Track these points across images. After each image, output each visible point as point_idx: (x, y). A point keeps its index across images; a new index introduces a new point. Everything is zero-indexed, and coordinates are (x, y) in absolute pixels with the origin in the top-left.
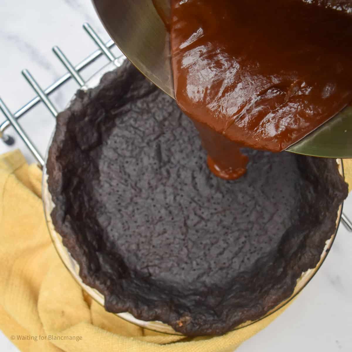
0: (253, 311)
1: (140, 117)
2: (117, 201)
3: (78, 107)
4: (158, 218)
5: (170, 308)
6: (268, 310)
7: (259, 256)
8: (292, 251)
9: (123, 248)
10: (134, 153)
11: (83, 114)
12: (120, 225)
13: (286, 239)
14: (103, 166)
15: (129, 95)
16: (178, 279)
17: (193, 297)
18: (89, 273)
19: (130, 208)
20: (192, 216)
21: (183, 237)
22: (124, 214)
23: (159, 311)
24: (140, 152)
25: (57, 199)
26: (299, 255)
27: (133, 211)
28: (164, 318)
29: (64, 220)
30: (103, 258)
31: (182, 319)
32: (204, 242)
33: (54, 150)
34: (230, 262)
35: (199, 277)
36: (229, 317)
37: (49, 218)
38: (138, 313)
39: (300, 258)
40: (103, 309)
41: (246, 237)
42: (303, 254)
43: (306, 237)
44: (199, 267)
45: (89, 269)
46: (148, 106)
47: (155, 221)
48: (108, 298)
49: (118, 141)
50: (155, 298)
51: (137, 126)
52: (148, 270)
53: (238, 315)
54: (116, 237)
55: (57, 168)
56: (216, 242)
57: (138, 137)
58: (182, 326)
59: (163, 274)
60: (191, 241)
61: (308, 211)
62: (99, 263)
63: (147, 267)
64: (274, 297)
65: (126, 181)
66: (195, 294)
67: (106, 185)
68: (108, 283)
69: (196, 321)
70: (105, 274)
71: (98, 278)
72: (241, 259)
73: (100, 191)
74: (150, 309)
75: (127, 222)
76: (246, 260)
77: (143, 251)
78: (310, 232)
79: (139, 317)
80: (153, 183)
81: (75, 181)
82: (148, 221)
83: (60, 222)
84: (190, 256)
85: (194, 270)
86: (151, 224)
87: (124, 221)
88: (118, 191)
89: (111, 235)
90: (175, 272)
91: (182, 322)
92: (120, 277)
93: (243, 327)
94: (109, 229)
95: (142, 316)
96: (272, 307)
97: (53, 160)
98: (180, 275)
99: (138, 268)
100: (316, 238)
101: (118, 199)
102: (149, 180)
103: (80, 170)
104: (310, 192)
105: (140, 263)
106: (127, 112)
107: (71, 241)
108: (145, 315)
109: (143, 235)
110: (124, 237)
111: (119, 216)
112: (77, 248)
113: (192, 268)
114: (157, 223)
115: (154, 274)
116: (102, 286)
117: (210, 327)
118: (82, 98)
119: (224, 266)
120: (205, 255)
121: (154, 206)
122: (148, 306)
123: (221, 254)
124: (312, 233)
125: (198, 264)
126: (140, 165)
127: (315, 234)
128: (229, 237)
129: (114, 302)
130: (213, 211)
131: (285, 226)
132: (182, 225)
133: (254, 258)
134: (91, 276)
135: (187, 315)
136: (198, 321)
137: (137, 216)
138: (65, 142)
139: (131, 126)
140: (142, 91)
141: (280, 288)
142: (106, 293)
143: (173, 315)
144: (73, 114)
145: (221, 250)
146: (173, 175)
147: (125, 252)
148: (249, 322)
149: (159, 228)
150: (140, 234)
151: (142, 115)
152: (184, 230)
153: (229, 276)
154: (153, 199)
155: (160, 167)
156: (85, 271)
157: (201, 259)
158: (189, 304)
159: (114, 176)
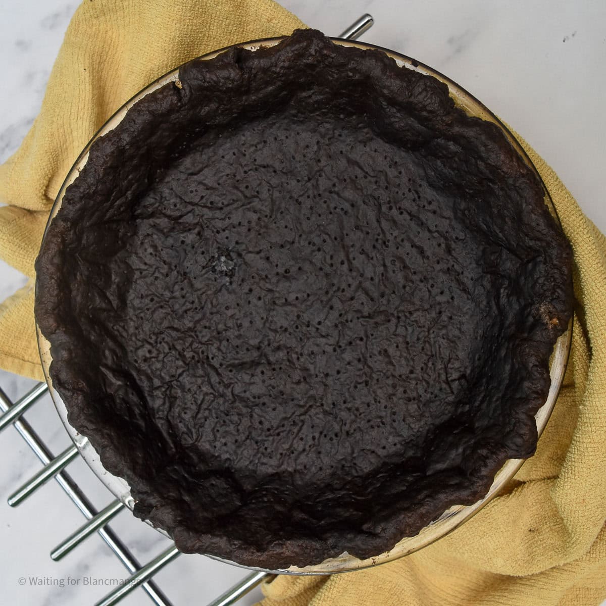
0: (528, 194)
1: (178, 402)
2: (331, 439)
3: (167, 515)
4: (360, 366)
5: (525, 340)
6: (525, 166)
7: (424, 183)
8: (417, 125)
9: (416, 426)
10: (244, 410)
11: (178, 504)
12: (374, 433)
13: (393, 138)
14: (269, 467)
15: (142, 423)
16: (469, 327)
17: (503, 300)
18: (466, 488)
19: (344, 415)
20: (356, 304)
21: (394, 320)
22: (354, 426)
23: (532, 361)
24: (242, 400)
25: (334, 547)
26: (425, 114)
27: (349, 409)
28: (543, 351)
29: (373, 535)
30: (438, 462)
31: (546, 319)
32: (402, 281)
33: (246, 556)
34: (436, 235)
35: (465, 290)
36: (540, 236)
37: (369, 561)
38: (538, 398)
39: (430, 112)
40: (530, 460)
41: (391, 208)
42: (424, 108)
43: (392, 102)
44: (446, 290)
45: (459, 487)
46: (158, 388)
47: (367, 369)
48: (510, 453)
49: (223, 441)
50: (508, 367)
51: (194, 407)
52: (453, 380)
53: (535, 219)
54: (397, 440)
55: (278, 550)
56: (402, 260)
57: (214, 404)
58: (558, 319)
59: (461, 354)
60: (399, 306)
61: (344, 100)
62: (445, 470)
63: (447, 382)
64: (502, 157)
65: (295, 424)
66: (498, 297)
67: (303, 459)
68: (484, 452)
69: (548, 294)
70: (465, 458)
71: (476, 471)
72: (431, 215)
73: (313, 469)
74: (529, 377)
75: (369, 421)
76: (432, 207)
77: (421, 391)
78: (383, 95)
79: (543, 396)
80: (297, 375)
81: (299, 515)
82: (367, 383)
83: (377, 542)
84: (427, 306)
85: (452, 298)
86: (371, 378)
87: (367, 425)
88: (314, 438)
89: (393, 449)
90: (457, 333)
91: (551, 319)
92: (471, 430)
93: (555, 210)
94: (381, 452)
95: (542, 390)
96: (519, 159)
97: (263, 557)
98: (461, 323)
99: (451, 398)
100: (394, 84)
101: (328, 438)
102: (293, 383)
103: (279, 508)
104: (310, 97)
105: (443, 396)
106: (170, 425)
107: (410, 521)
108: (539, 386)
109: (390, 391)
110: (395, 424)
111: (358, 435)
112: (423, 510)
113: (448, 302)
114: (369, 367)
115: (462, 369)
116: (491, 463)
117: (557, 269)
118: (151, 507)
119: (443, 246)
120: (424, 280)
121: (338, 372)
122: (523, 379)
123: (421, 251)
124: (385, 91)
125: (442, 293)
126: (265, 399)
127: (388, 88)
128: (391, 238)
129: (519, 441)
130: (345, 266)
131: (371, 139)
132: (372, 321)
133: (428, 193)
134: (473, 483)
135: (538, 310)
136: (548, 290)
137: (358, 403)
138: (230, 536)
139: (194, 417)
140: (134, 398)
141: (486, 146)
142: (502, 455)
143: (539, 335)
144: (180, 523)
145: (414, 250)
146: (283, 339)
147: (422, 423)
148: (546, 200)
149: (378, 363)
150: (390, 397)
151: (176, 398)
152: (380, 318)
153: (461, 236)
154: (327, 375)
155: (269, 363)
156: (464, 494)
157: (432, 286)
158: (516, 307)
159: (286, 446)
